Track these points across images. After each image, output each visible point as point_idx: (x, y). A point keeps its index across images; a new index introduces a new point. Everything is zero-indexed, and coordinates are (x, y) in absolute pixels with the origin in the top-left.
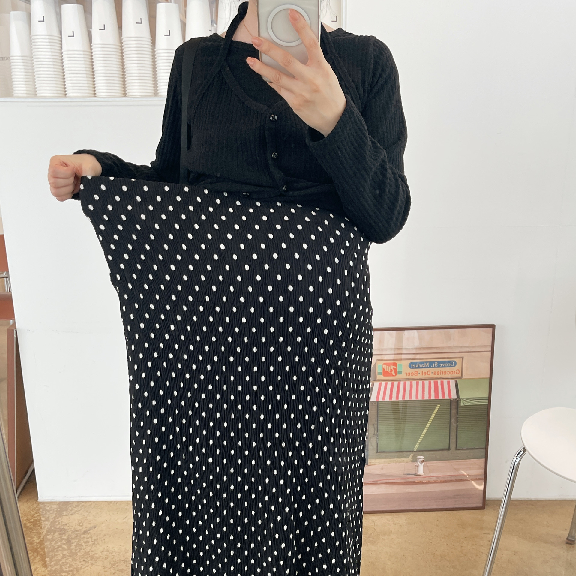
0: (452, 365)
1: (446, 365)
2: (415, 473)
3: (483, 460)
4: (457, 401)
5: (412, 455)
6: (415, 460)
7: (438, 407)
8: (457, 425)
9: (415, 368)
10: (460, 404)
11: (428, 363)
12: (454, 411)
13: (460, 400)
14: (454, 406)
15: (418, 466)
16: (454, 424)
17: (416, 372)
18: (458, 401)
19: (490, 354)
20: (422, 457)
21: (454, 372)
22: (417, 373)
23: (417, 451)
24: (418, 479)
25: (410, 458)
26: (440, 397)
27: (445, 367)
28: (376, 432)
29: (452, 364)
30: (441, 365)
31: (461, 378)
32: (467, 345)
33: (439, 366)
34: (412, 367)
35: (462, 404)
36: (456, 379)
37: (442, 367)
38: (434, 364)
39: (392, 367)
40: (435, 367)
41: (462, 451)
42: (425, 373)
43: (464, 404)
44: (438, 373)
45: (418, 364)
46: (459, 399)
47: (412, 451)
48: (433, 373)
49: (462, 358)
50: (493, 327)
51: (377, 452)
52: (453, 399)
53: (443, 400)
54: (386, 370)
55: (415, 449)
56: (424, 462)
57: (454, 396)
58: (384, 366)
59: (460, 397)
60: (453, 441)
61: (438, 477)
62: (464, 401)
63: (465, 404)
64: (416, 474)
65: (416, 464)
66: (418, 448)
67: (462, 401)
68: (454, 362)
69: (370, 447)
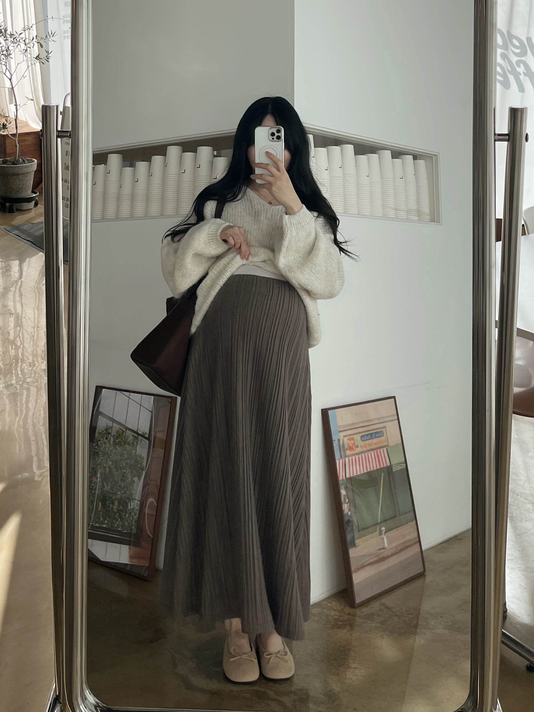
0: (382, 435)
1: (380, 435)
3: (415, 521)
4: (391, 467)
5: (378, 527)
6: (381, 533)
7: (383, 475)
11: (370, 435)
12: (391, 478)
13: (392, 465)
14: (390, 473)
15: (383, 539)
16: (393, 490)
17: (366, 444)
19: (397, 421)
20: (384, 528)
21: (384, 441)
23: (381, 522)
24: (386, 554)
25: (378, 532)
26: (382, 466)
28: (355, 509)
30: (377, 435)
31: (388, 445)
32: (386, 415)
33: (376, 437)
35: (394, 471)
36: (386, 447)
38: (373, 435)
39: (352, 441)
40: (374, 438)
41: (403, 517)
42: (370, 445)
44: (377, 443)
45: (365, 436)
47: (378, 524)
48: (374, 444)
49: (385, 427)
50: (394, 397)
51: (359, 531)
52: (389, 466)
53: (384, 469)
54: (349, 445)
55: (379, 521)
57: (389, 464)
58: (348, 441)
59: (392, 463)
60: (396, 507)
61: (396, 547)
64: (384, 548)
65: (382, 537)
66: (380, 520)
67: (393, 467)
68: (382, 431)
69: (354, 527)
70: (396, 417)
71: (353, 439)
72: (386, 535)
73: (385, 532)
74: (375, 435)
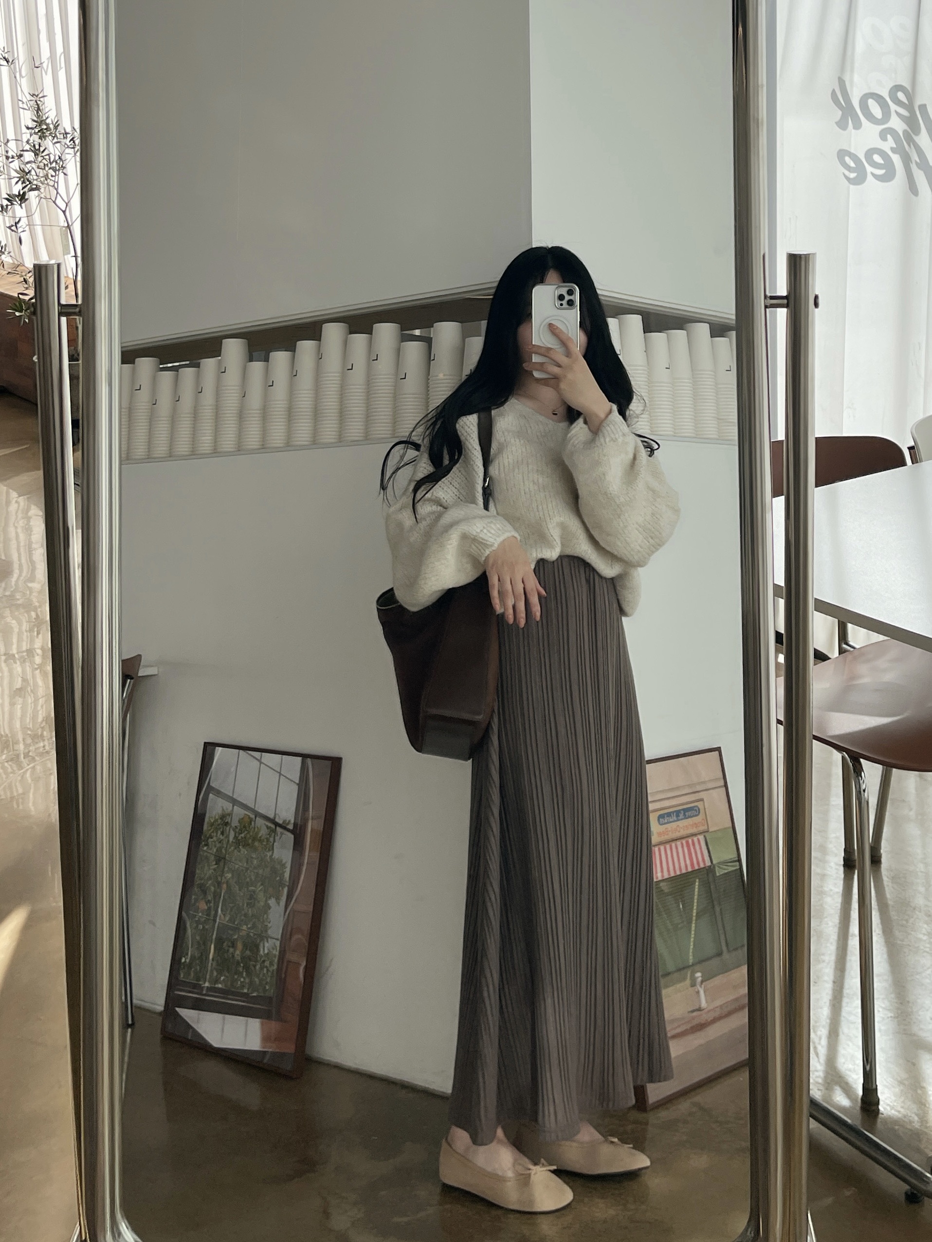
0: (697, 812)
1: (692, 813)
2: (697, 1007)
4: (712, 870)
5: (689, 973)
6: (693, 983)
7: (697, 882)
8: (721, 909)
9: (665, 822)
11: (675, 814)
12: (713, 887)
14: (711, 879)
15: (698, 992)
16: (717, 909)
18: (713, 867)
19: (724, 789)
21: (700, 824)
22: (668, 831)
23: (693, 965)
24: (705, 1017)
25: (688, 982)
26: (696, 866)
27: (690, 816)
29: (696, 810)
30: (687, 814)
32: (702, 780)
34: (661, 822)
36: (704, 834)
37: (688, 817)
38: (680, 814)
40: (682, 819)
41: (734, 954)
42: (675, 830)
43: (718, 873)
44: (687, 827)
45: (666, 816)
46: (713, 865)
47: (689, 967)
48: (682, 828)
49: (702, 800)
50: (718, 749)
52: (708, 866)
53: (700, 871)
55: (691, 962)
56: (704, 983)
59: (714, 862)
61: (721, 1006)
62: (718, 868)
63: (720, 873)
64: (700, 1009)
65: (696, 990)
66: (692, 959)
68: (697, 806)
70: (722, 783)
72: (703, 986)
74: (684, 815)
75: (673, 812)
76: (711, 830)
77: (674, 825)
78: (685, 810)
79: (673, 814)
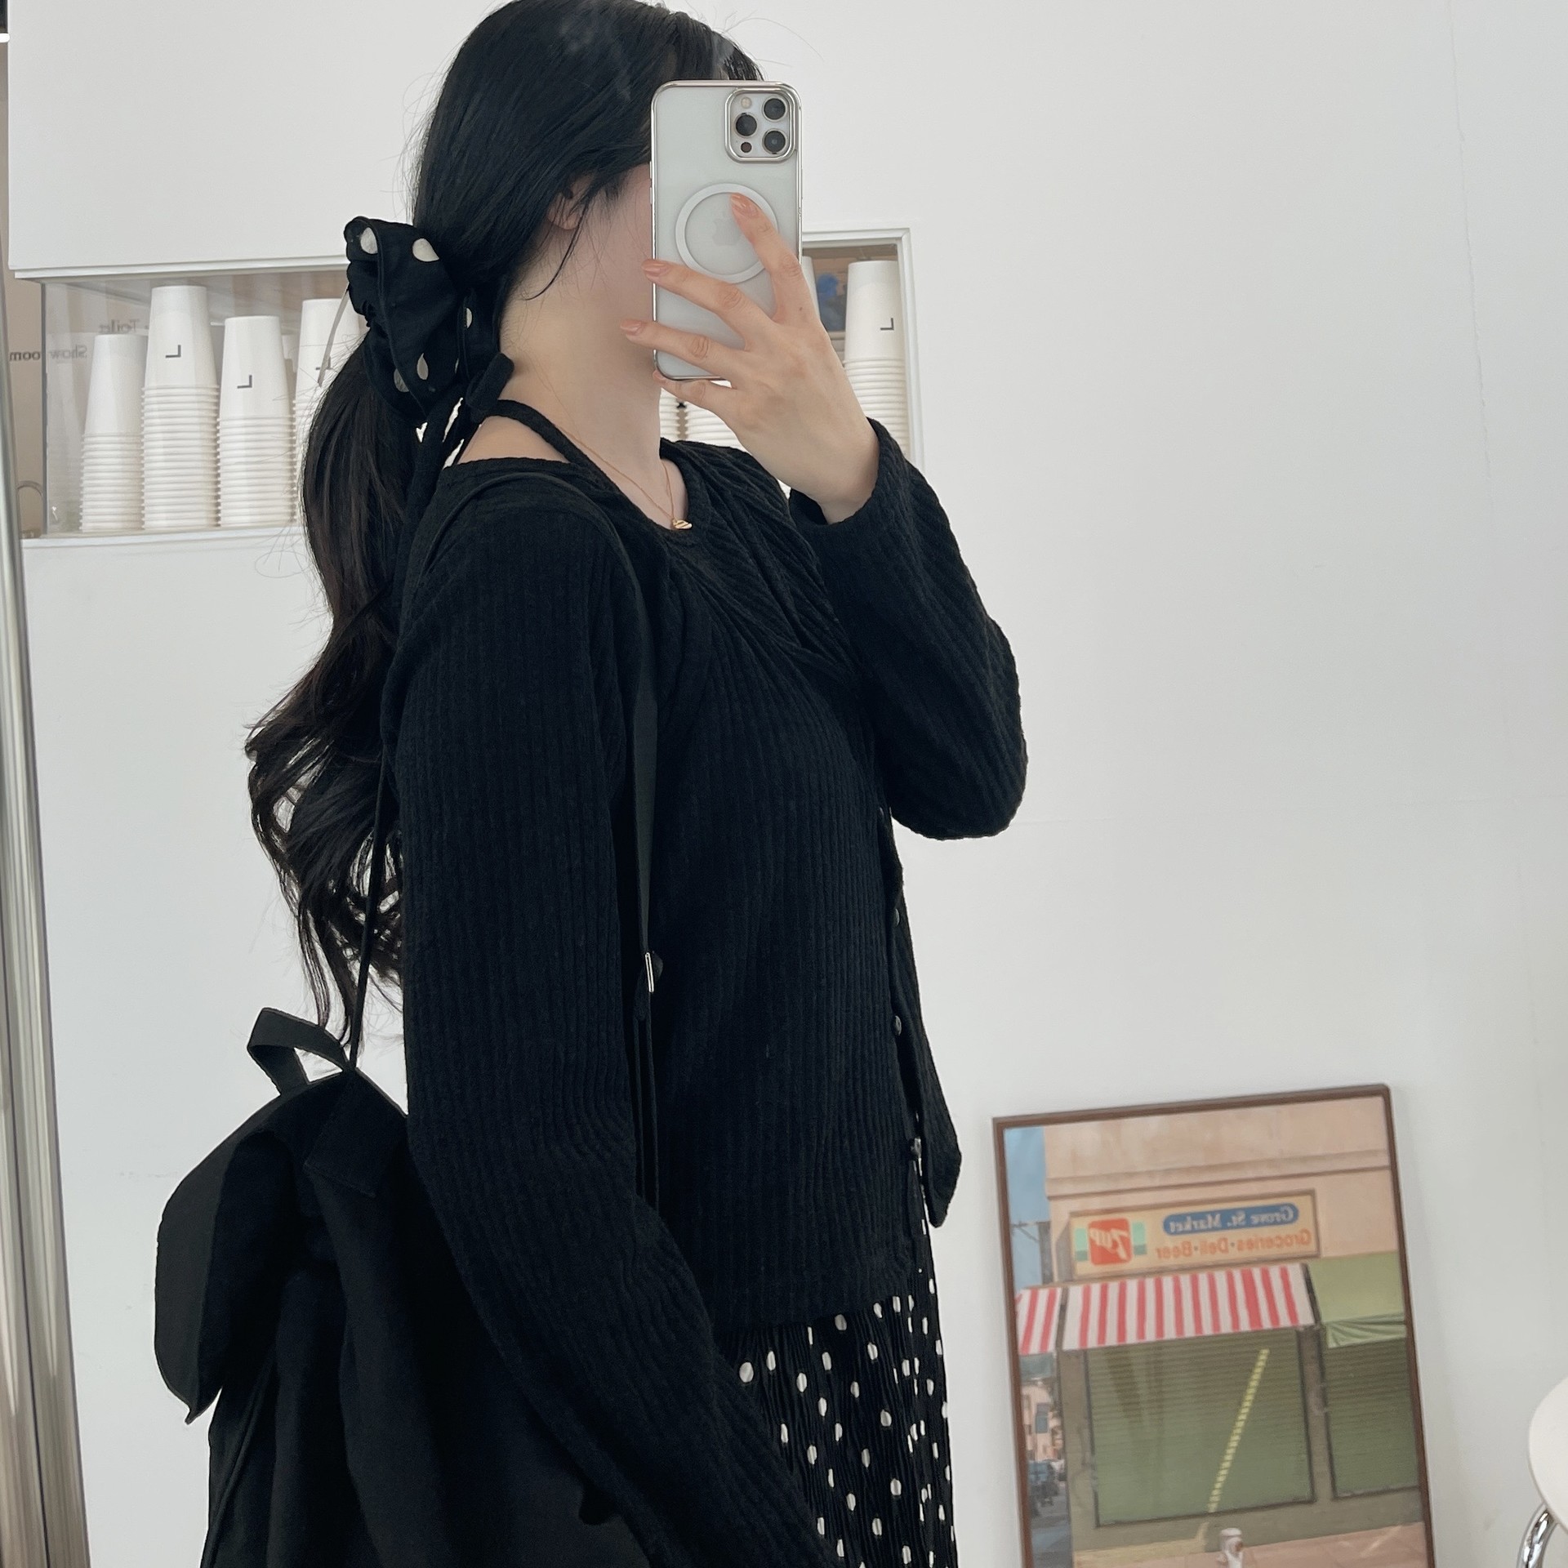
0: (1287, 1216)
1: (1270, 1218)
3: (1419, 1527)
4: (1316, 1334)
5: (1204, 1525)
6: (1215, 1545)
7: (1264, 1355)
8: (1327, 1416)
9: (1184, 1232)
10: (1326, 1343)
11: (1218, 1216)
12: (1312, 1369)
13: (1323, 1328)
14: (1310, 1352)
15: (1226, 1564)
16: (1316, 1412)
17: (1187, 1246)
18: (1319, 1330)
19: (1387, 1174)
20: (1234, 1532)
21: (1294, 1240)
22: (1189, 1249)
23: (1217, 1514)
25: (1200, 1540)
26: (1267, 1324)
27: (1266, 1224)
28: (1088, 1454)
29: (1286, 1212)
30: (1255, 1219)
31: (1316, 1256)
32: (1319, 1152)
33: (1248, 1224)
34: (1173, 1230)
35: (1332, 1344)
36: (1304, 1261)
37: (1260, 1224)
38: (1234, 1218)
39: (1116, 1234)
40: (1238, 1227)
41: (1353, 1503)
42: (1213, 1248)
43: (1337, 1342)
44: (1251, 1245)
45: (1189, 1218)
46: (1321, 1325)
47: (1205, 1515)
48: (1236, 1245)
49: (1311, 1193)
50: (1382, 1092)
51: (1098, 1525)
52: (1306, 1328)
53: (1276, 1334)
54: (1098, 1243)
55: (1213, 1508)
56: (1245, 1549)
57: (1305, 1318)
58: (1092, 1231)
59: (1325, 1320)
60: (1321, 1467)
62: (1337, 1334)
63: (1343, 1344)
65: (1221, 1558)
66: (1219, 1503)
67: (1330, 1332)
68: (1292, 1207)
69: (1075, 1510)
70: (1385, 1161)
71: (1122, 1225)
72: (1241, 1554)
73: (1240, 1546)
74: (1248, 1218)
75: (1213, 1214)
76: (1325, 1254)
77: (1213, 1238)
78: (1249, 1212)
79: (1214, 1217)
